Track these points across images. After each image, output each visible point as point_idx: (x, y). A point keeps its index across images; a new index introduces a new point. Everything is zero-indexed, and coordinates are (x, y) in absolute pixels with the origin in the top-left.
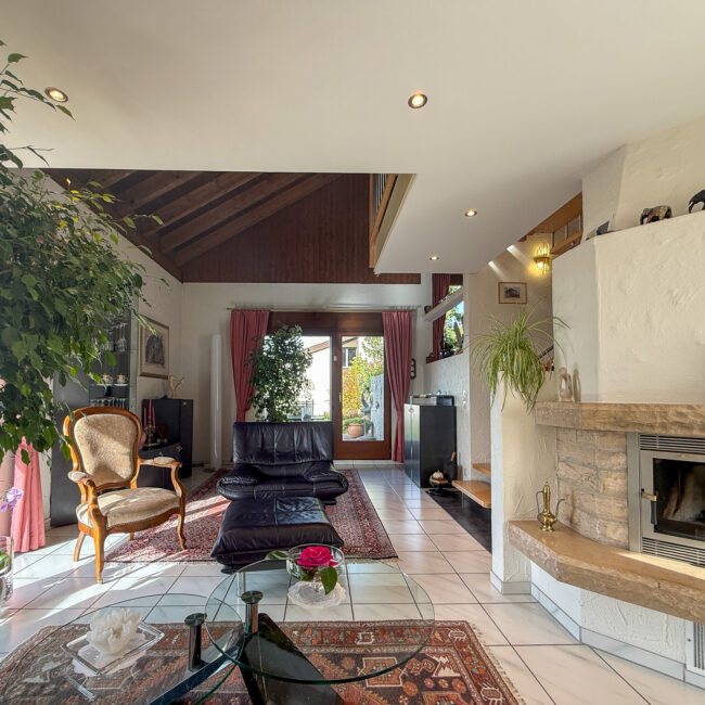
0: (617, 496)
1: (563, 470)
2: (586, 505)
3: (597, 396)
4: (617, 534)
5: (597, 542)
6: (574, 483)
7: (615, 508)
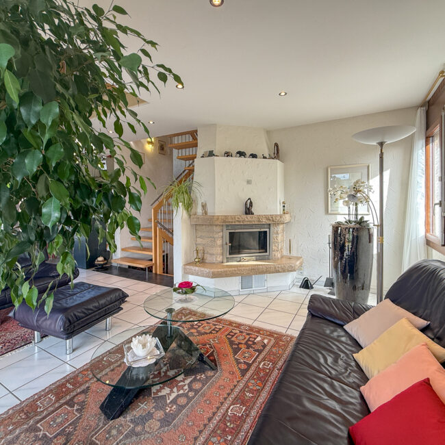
0: (220, 246)
1: (199, 240)
2: (210, 252)
3: (214, 213)
4: (220, 259)
5: (214, 263)
6: (204, 245)
7: (219, 250)
